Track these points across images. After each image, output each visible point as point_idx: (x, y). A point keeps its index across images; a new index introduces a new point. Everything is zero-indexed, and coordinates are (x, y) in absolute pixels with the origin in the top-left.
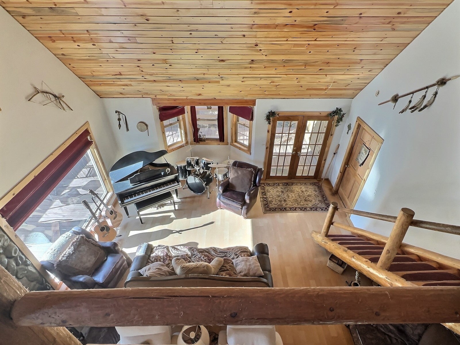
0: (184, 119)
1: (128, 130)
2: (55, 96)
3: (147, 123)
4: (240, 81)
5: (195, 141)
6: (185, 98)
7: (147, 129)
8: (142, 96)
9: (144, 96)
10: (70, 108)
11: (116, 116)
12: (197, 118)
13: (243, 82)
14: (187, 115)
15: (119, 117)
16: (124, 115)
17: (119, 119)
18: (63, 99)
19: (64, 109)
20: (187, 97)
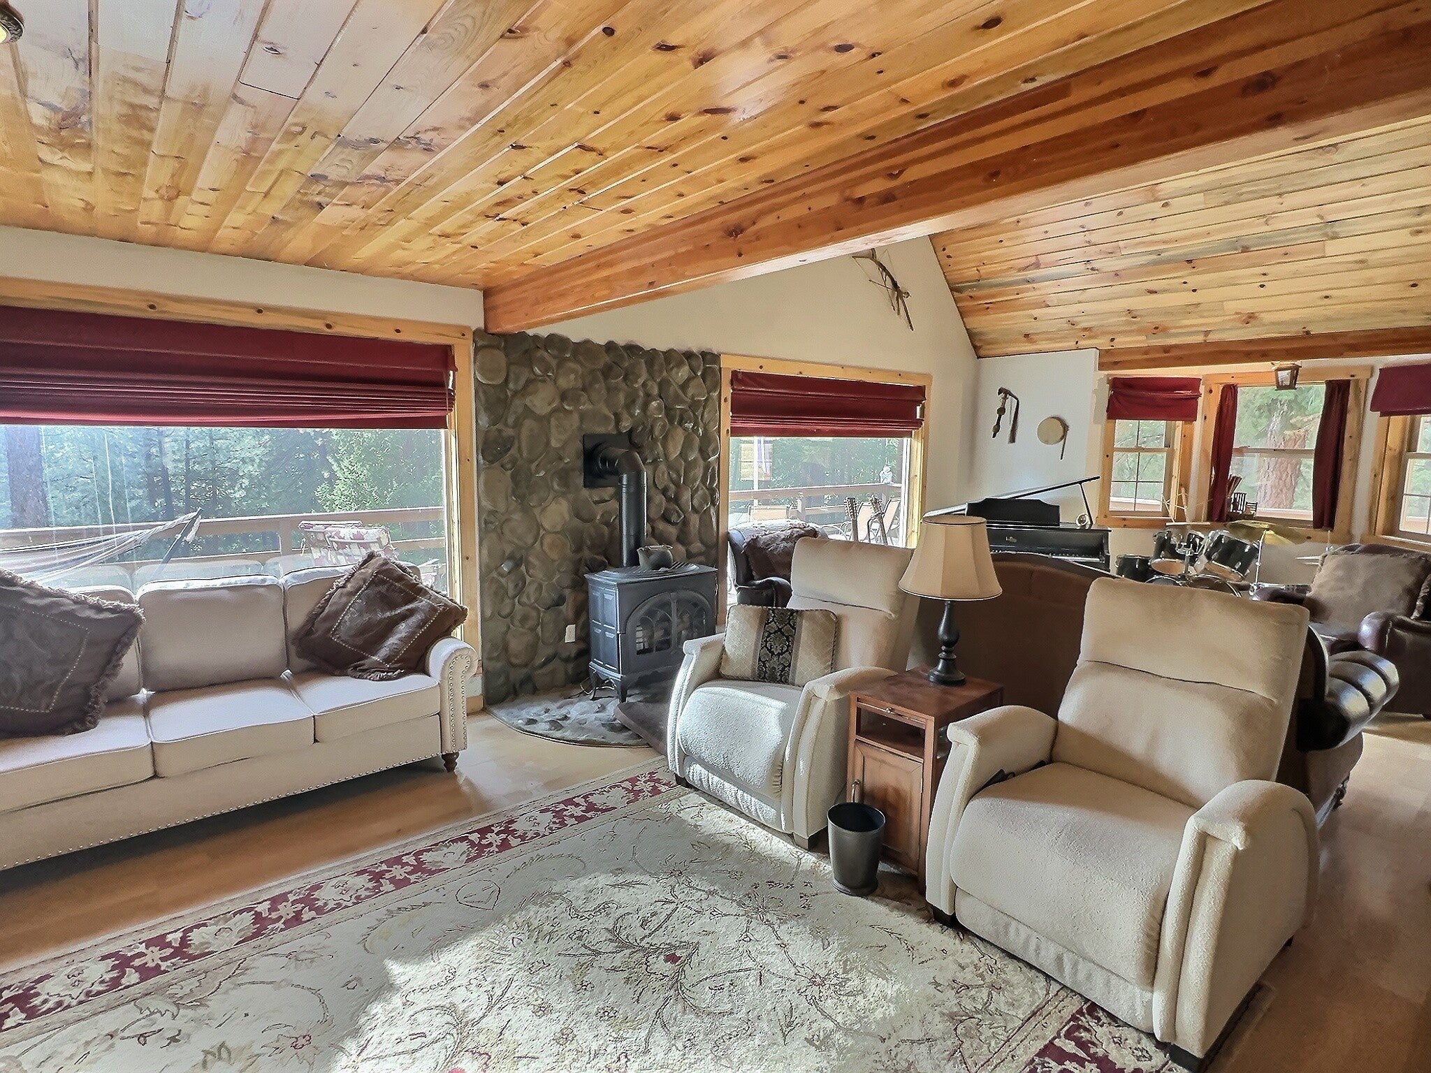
0: (1187, 439)
1: (1013, 440)
2: (895, 284)
3: (1069, 422)
4: (1407, 231)
5: (1209, 518)
6: (1199, 339)
7: (1064, 437)
8: (1077, 342)
9: (1082, 343)
10: (910, 322)
11: (997, 401)
12: (1235, 446)
13: (1420, 232)
14: (1202, 430)
15: (1004, 404)
16: (1017, 399)
17: (1001, 411)
18: (905, 300)
19: (899, 314)
20: (1207, 333)
